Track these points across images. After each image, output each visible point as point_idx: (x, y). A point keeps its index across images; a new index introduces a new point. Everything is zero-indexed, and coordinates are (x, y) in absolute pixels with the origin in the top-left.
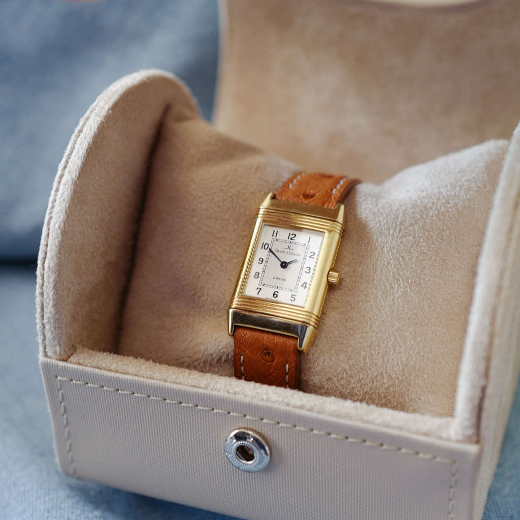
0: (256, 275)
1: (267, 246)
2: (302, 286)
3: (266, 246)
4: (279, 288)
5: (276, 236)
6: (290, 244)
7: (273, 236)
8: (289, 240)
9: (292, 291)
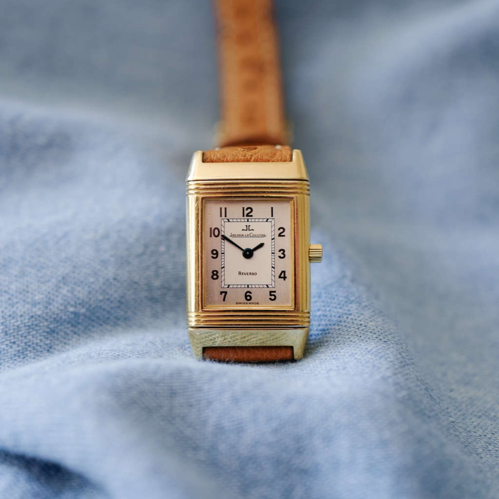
0: (214, 275)
1: (216, 231)
2: (280, 277)
4: (250, 286)
5: (226, 216)
6: (248, 224)
7: (221, 216)
8: (245, 217)
9: (268, 287)
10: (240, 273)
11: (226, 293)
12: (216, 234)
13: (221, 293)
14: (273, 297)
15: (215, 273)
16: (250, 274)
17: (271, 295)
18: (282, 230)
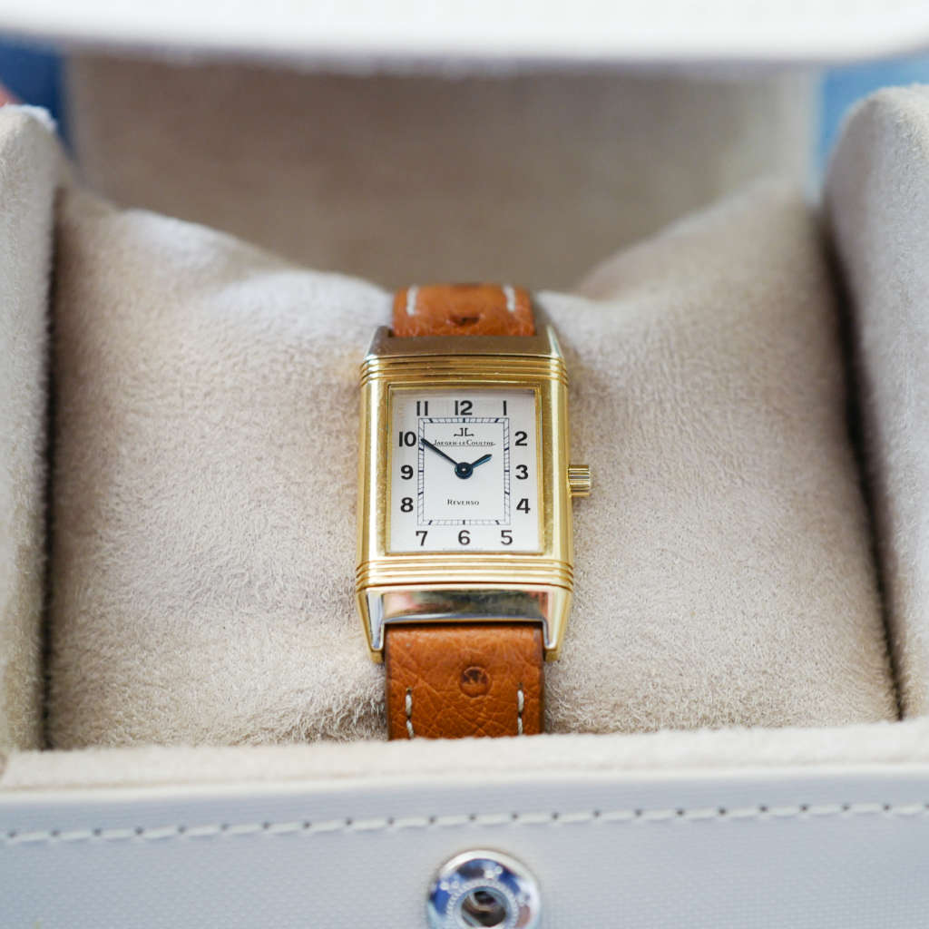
0: (405, 504)
1: (410, 437)
2: (519, 508)
3: (410, 439)
4: (467, 522)
5: (426, 414)
7: (418, 414)
8: (460, 416)
9: (498, 524)
10: (450, 502)
11: (426, 533)
12: (410, 441)
13: (418, 532)
14: (507, 540)
15: (407, 501)
16: (468, 503)
18: (521, 436)
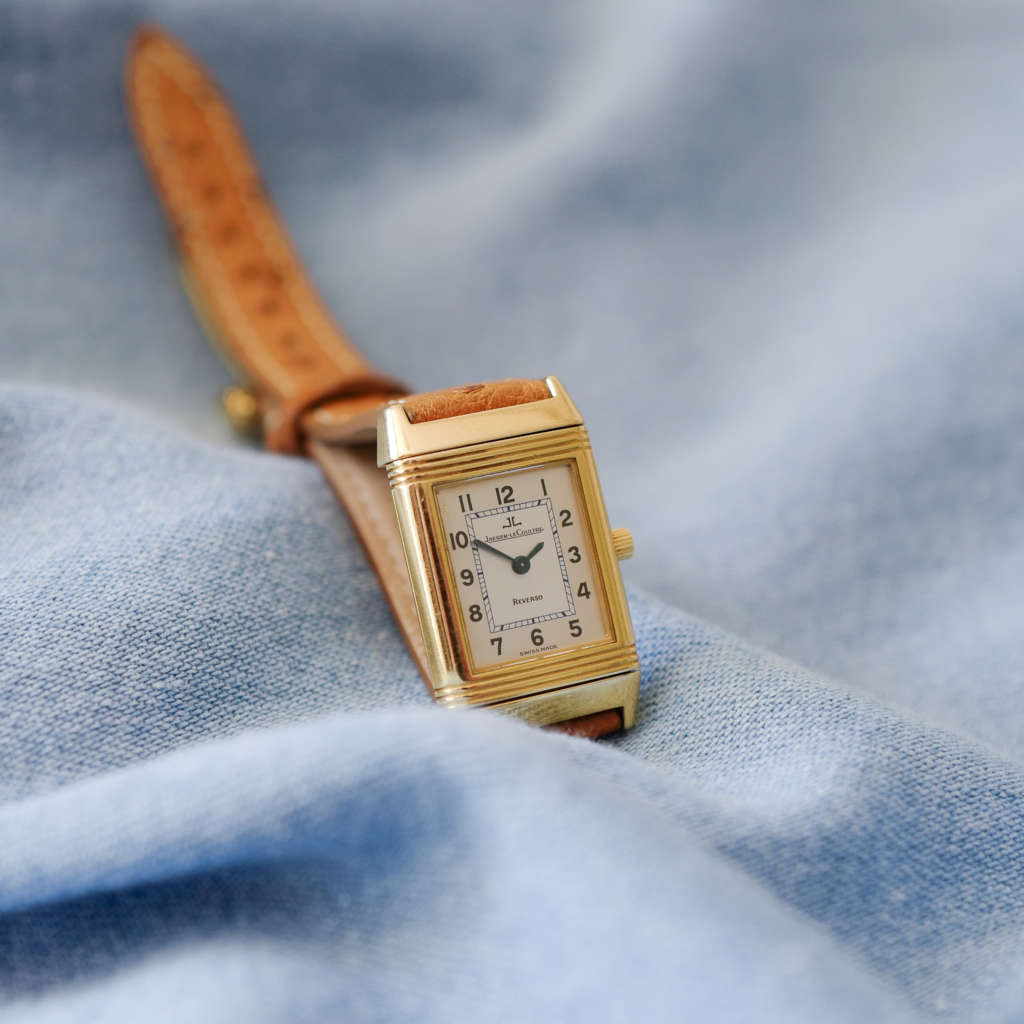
0: (473, 613)
1: (461, 537)
2: (580, 594)
4: (536, 620)
5: (471, 509)
6: (510, 514)
7: (463, 510)
8: (503, 505)
9: (565, 615)
10: (515, 602)
11: (500, 640)
12: (462, 542)
13: (493, 641)
14: (576, 631)
15: (475, 609)
16: (532, 599)
17: (572, 628)
18: (565, 515)
